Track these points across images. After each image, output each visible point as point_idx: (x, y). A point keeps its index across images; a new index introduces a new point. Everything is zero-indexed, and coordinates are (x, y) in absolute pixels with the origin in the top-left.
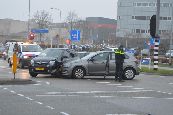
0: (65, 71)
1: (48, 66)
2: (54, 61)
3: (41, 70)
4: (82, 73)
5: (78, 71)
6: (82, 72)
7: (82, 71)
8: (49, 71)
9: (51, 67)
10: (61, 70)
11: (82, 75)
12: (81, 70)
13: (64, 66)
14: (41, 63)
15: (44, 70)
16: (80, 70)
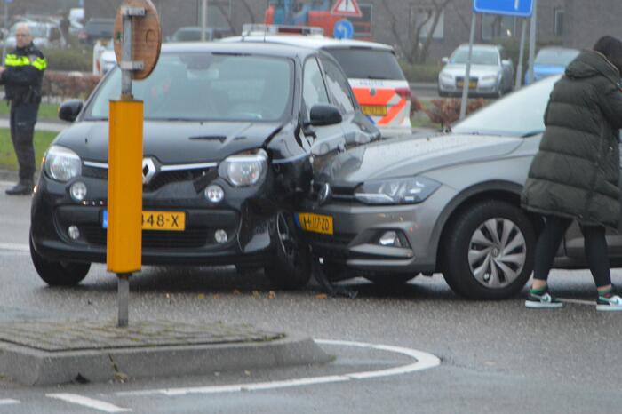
0: (376, 236)
1: (214, 195)
2: (261, 157)
3: (155, 227)
4: (517, 250)
5: (486, 231)
6: (519, 240)
7: (513, 234)
8: (221, 237)
9: (238, 206)
10: (331, 231)
11: (513, 266)
12: (509, 225)
13: (358, 195)
14: (152, 169)
15: (181, 226)
16: (500, 226)
